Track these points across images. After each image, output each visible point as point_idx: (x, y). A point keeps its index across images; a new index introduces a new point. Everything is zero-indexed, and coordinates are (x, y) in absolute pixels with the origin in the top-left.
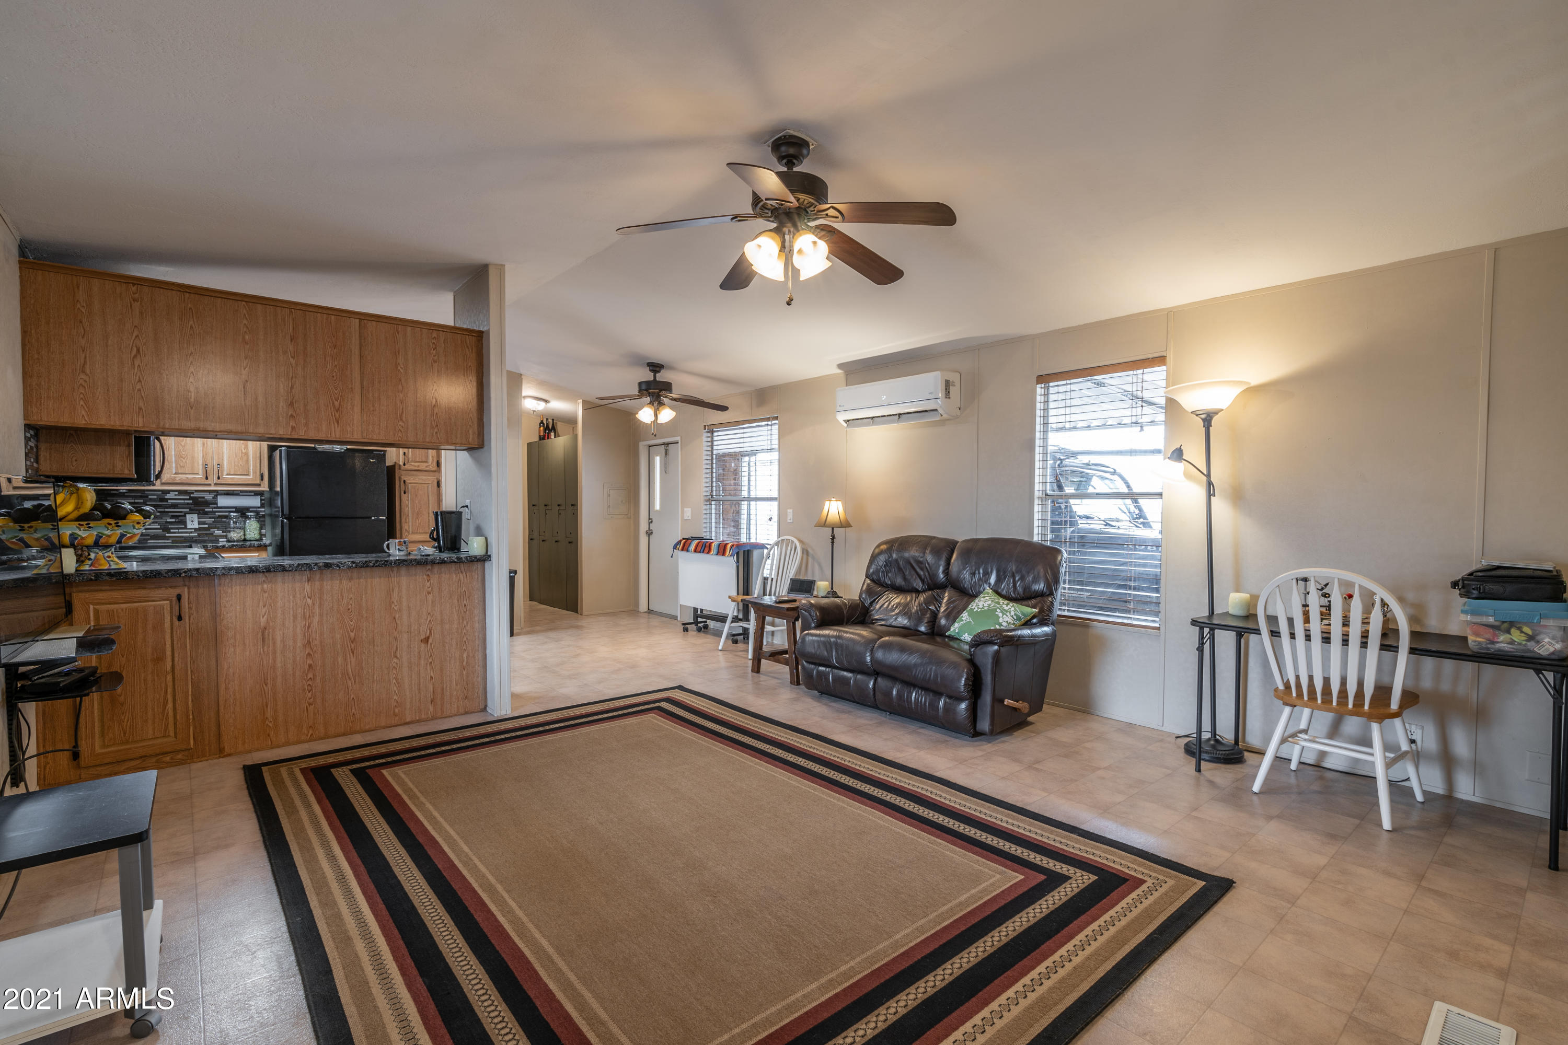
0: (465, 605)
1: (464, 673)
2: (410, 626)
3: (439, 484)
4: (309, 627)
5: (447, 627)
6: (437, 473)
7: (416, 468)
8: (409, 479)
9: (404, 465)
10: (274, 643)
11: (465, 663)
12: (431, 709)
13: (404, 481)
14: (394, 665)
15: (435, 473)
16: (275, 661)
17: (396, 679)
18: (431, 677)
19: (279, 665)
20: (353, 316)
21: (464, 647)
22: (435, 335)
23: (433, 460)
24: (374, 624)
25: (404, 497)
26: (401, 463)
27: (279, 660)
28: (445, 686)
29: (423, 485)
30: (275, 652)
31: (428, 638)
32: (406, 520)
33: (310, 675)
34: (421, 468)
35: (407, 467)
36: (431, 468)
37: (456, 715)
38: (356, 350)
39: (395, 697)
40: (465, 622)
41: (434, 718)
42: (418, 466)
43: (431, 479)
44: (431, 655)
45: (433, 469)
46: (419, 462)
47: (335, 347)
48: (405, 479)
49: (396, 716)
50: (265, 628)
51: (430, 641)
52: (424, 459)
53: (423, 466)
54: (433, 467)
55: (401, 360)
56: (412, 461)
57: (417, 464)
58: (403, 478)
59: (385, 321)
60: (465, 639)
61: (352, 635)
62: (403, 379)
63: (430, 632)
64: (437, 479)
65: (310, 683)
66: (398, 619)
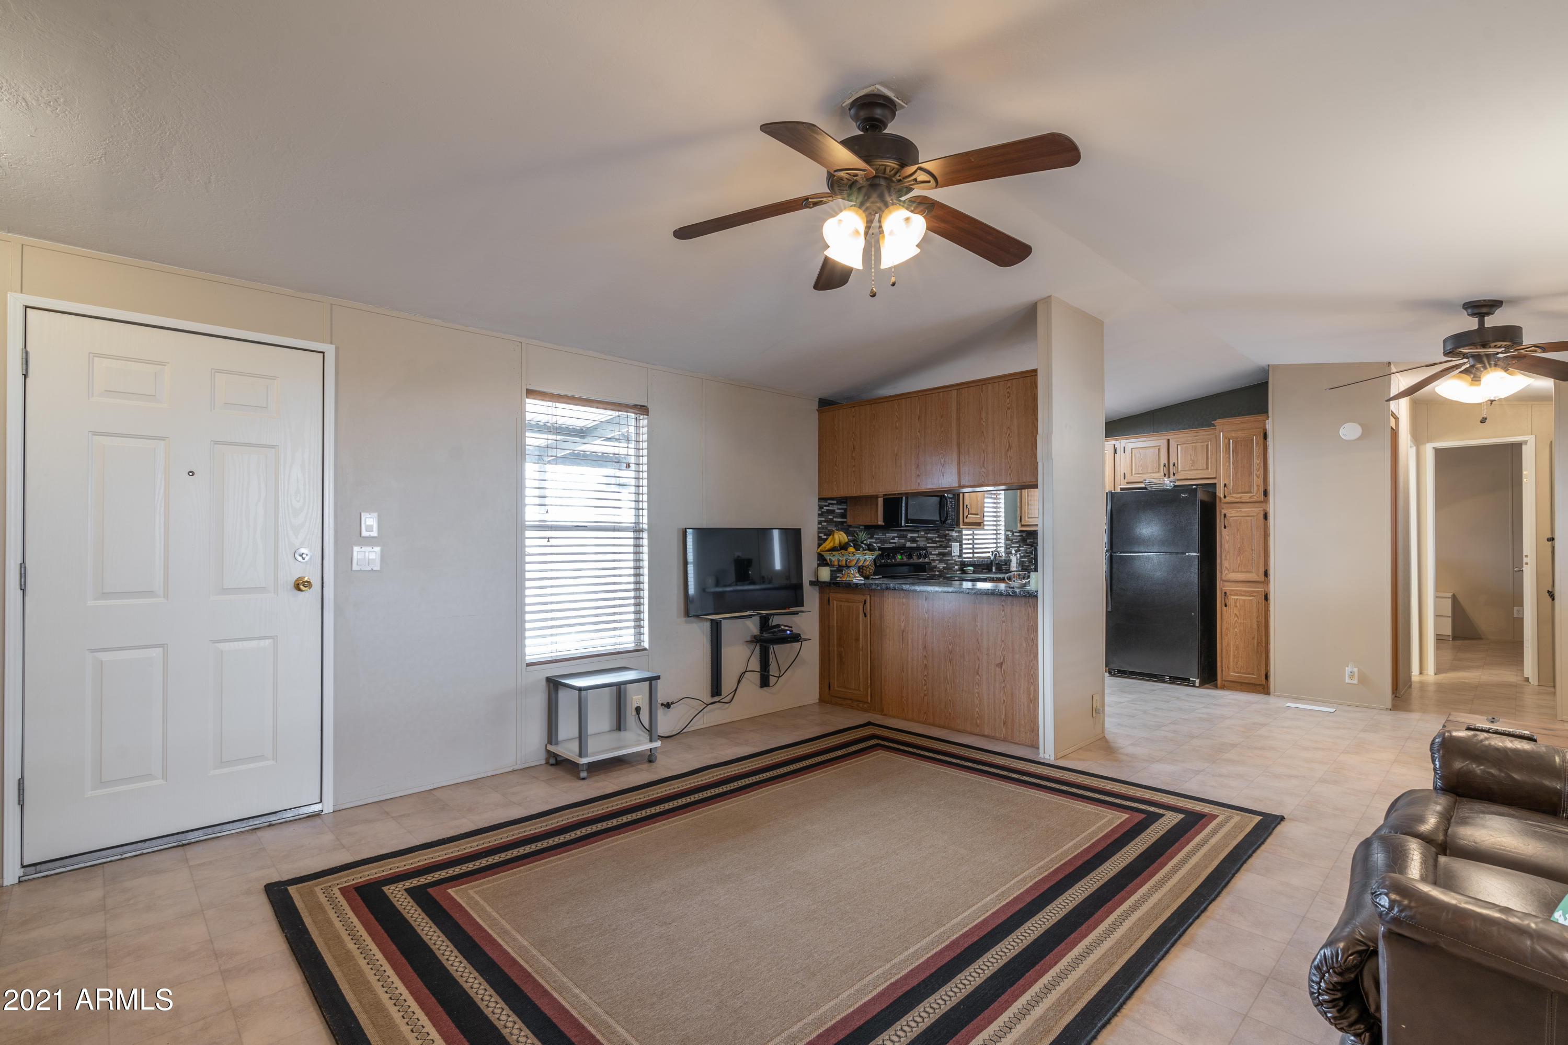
0: (1032, 639)
1: (1031, 706)
2: (988, 649)
3: (1266, 517)
4: (926, 635)
5: (1017, 656)
6: (1264, 504)
7: (1238, 500)
8: (1230, 512)
9: (1225, 497)
10: (908, 643)
11: (1032, 696)
12: (1004, 730)
13: (1225, 515)
14: (977, 681)
15: (1262, 504)
16: (908, 656)
17: (978, 693)
18: (1004, 701)
19: (910, 659)
20: (952, 388)
21: (1032, 680)
22: (1009, 384)
23: (1258, 490)
24: (964, 641)
25: (1225, 532)
26: (1222, 496)
27: (910, 656)
28: (1015, 713)
29: (1247, 518)
30: (908, 651)
31: (1002, 663)
32: (1226, 556)
33: (926, 673)
34: (1243, 500)
35: (1228, 499)
36: (1256, 499)
37: (1023, 745)
38: (954, 416)
39: (977, 709)
40: (1032, 656)
41: (1005, 740)
42: (1241, 497)
43: (1257, 510)
44: (1004, 681)
45: (1258, 500)
46: (1242, 493)
47: (942, 417)
48: (1226, 512)
49: (978, 726)
50: (903, 631)
51: (1003, 667)
52: (1247, 489)
53: (1246, 497)
54: (1258, 496)
55: (983, 415)
56: (1233, 493)
57: (1239, 495)
58: (1224, 511)
59: (973, 385)
60: (1032, 672)
61: (950, 647)
62: (985, 433)
63: (1004, 658)
64: (1264, 510)
65: (925, 678)
66: (980, 641)
